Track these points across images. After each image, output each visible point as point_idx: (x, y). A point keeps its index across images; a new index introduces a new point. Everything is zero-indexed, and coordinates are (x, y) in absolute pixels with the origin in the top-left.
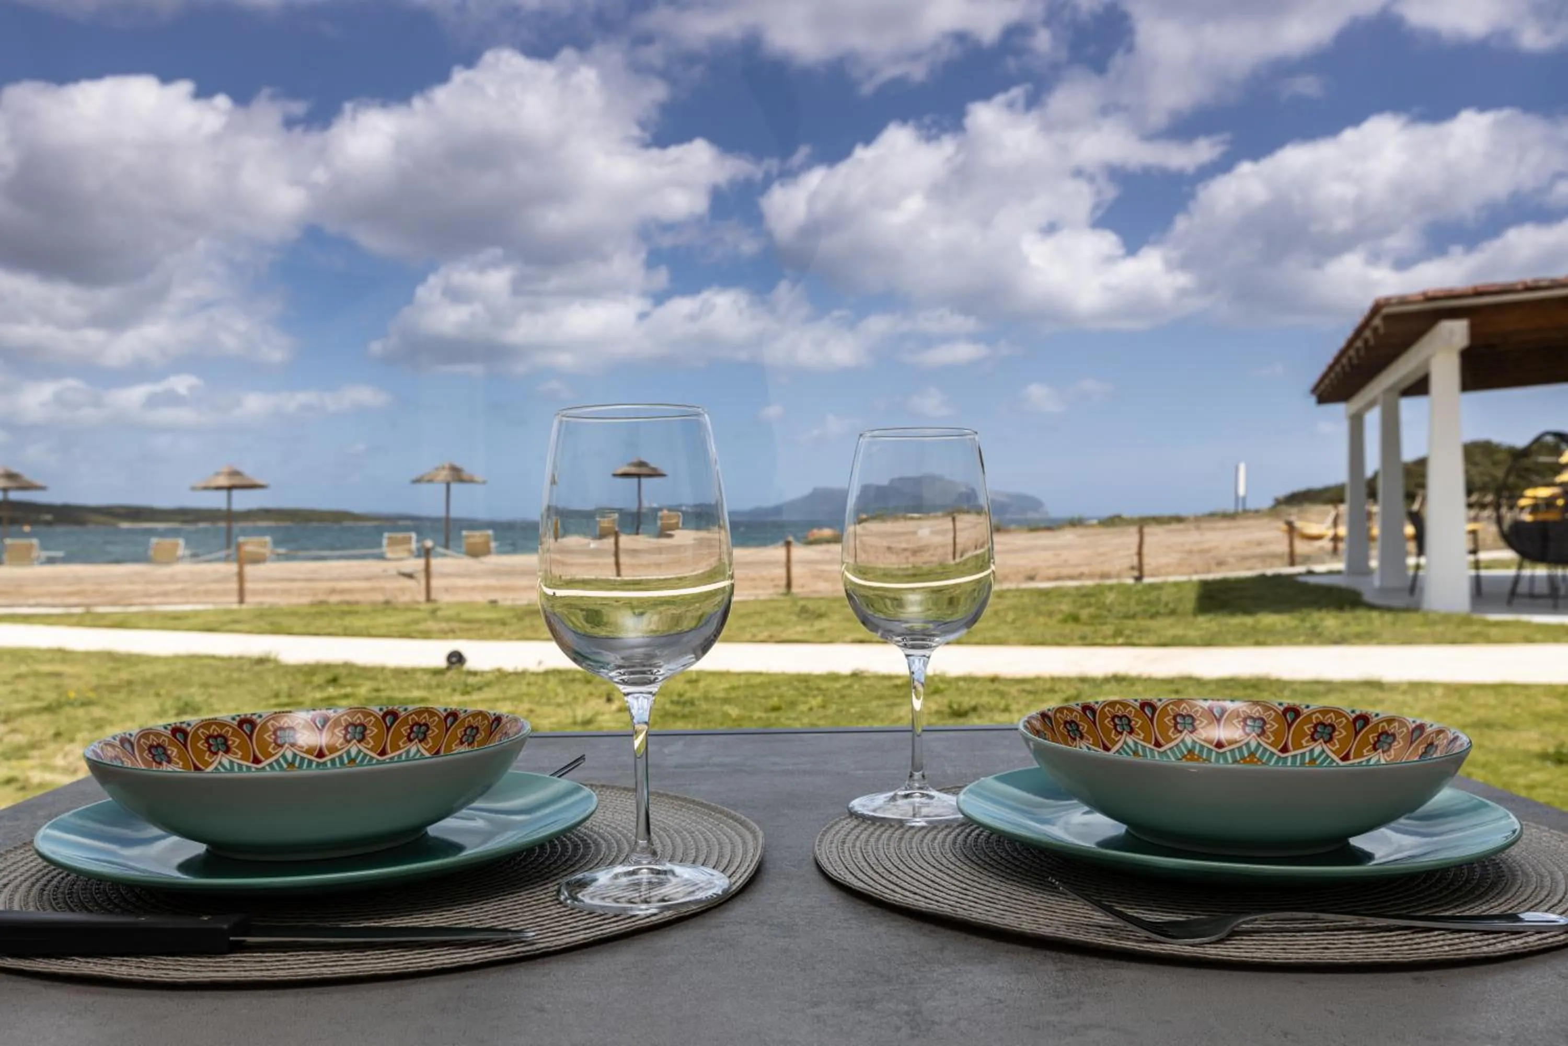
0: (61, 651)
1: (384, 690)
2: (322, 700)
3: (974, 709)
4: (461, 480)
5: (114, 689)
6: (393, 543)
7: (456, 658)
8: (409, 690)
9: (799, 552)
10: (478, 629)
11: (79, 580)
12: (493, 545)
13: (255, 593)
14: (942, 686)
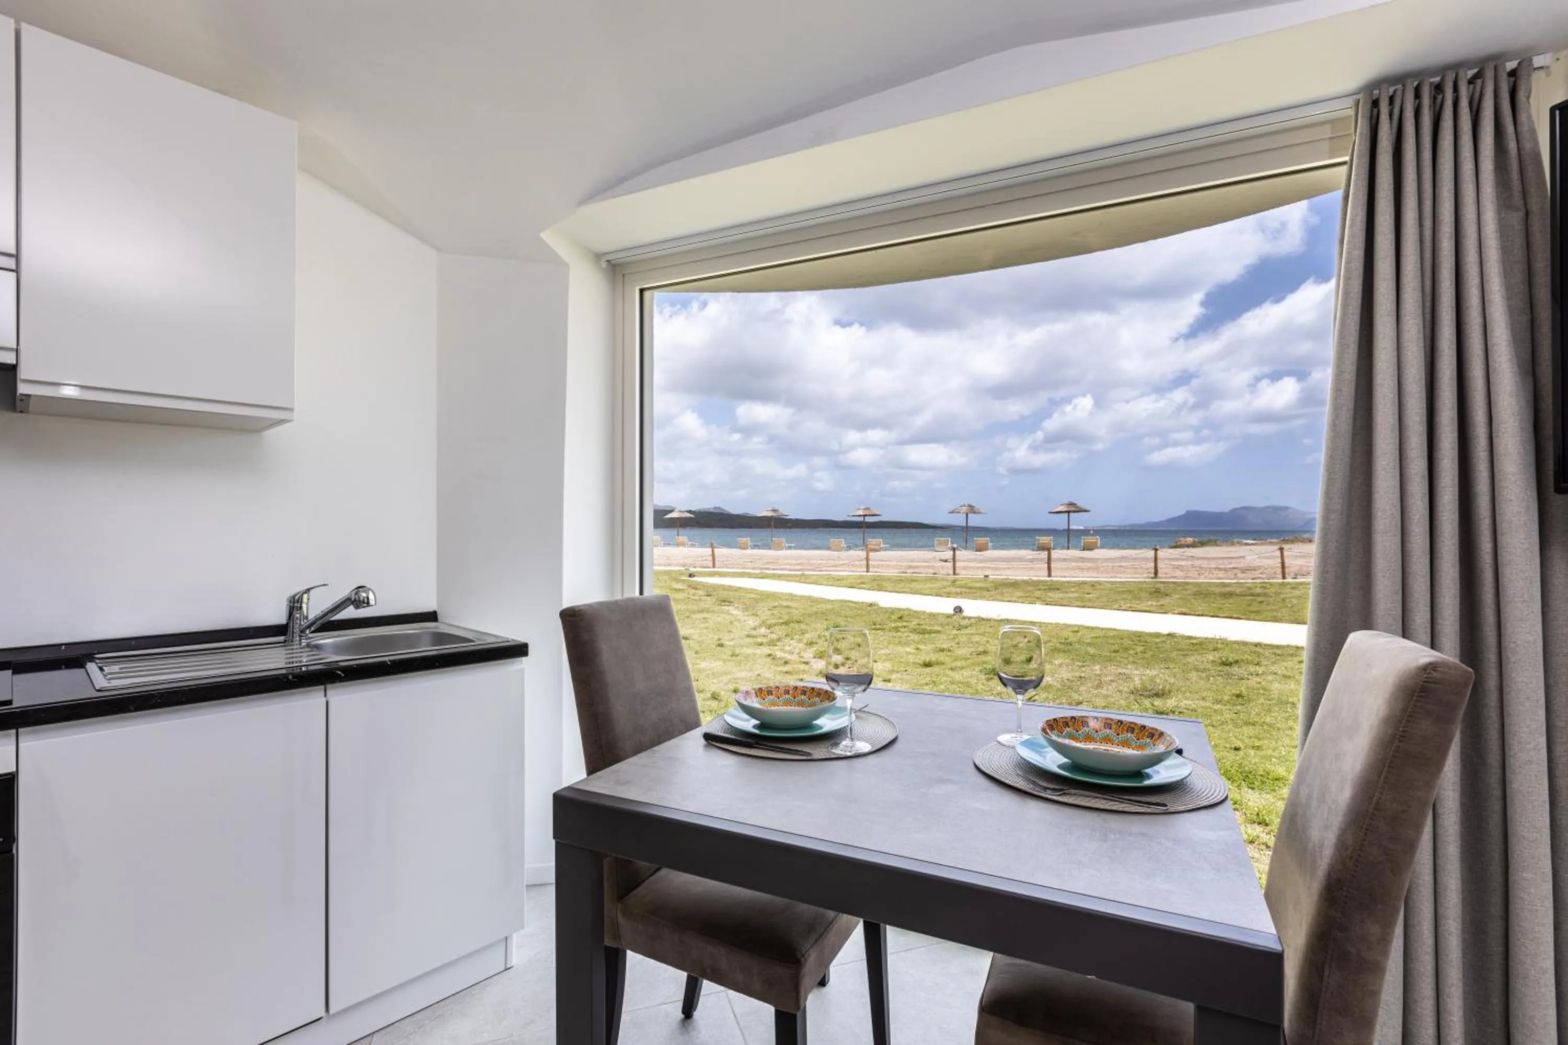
0: (791, 594)
1: (922, 625)
2: (893, 628)
3: (1237, 662)
4: (974, 513)
5: (810, 615)
6: (940, 544)
7: (958, 610)
8: (933, 625)
9: (1163, 553)
10: (974, 593)
11: (800, 557)
12: (990, 544)
13: (874, 567)
14: (1220, 646)
